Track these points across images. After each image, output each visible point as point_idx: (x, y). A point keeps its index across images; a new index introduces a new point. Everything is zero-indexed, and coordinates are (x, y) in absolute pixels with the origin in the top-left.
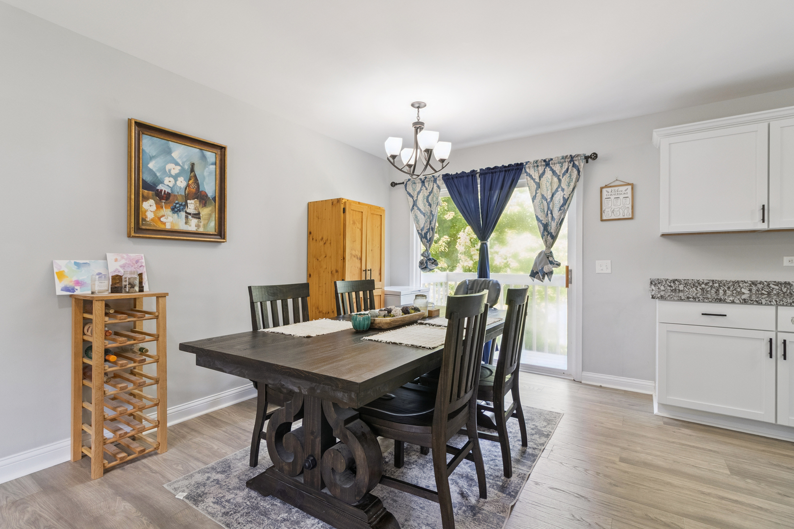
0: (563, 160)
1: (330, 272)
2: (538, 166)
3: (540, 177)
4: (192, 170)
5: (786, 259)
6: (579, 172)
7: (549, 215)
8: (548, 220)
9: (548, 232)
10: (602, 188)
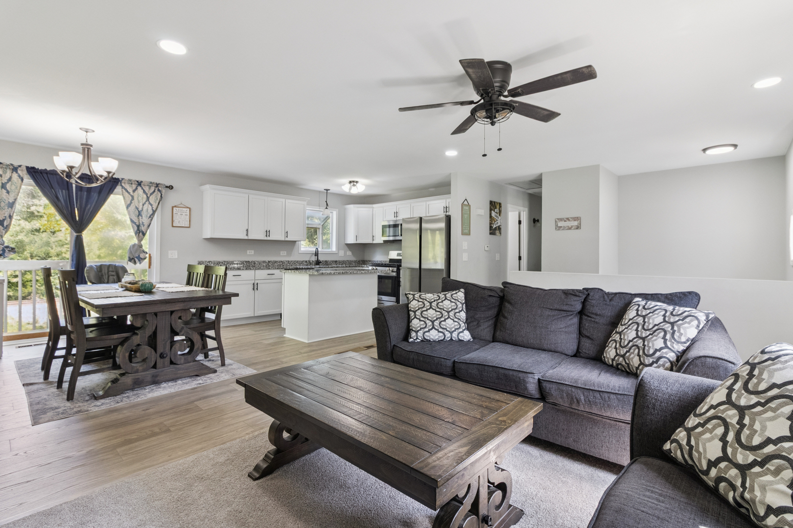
0: (150, 185)
2: (131, 184)
3: (134, 191)
5: (248, 251)
6: (161, 195)
7: (141, 219)
8: (139, 223)
9: (139, 231)
10: (173, 207)
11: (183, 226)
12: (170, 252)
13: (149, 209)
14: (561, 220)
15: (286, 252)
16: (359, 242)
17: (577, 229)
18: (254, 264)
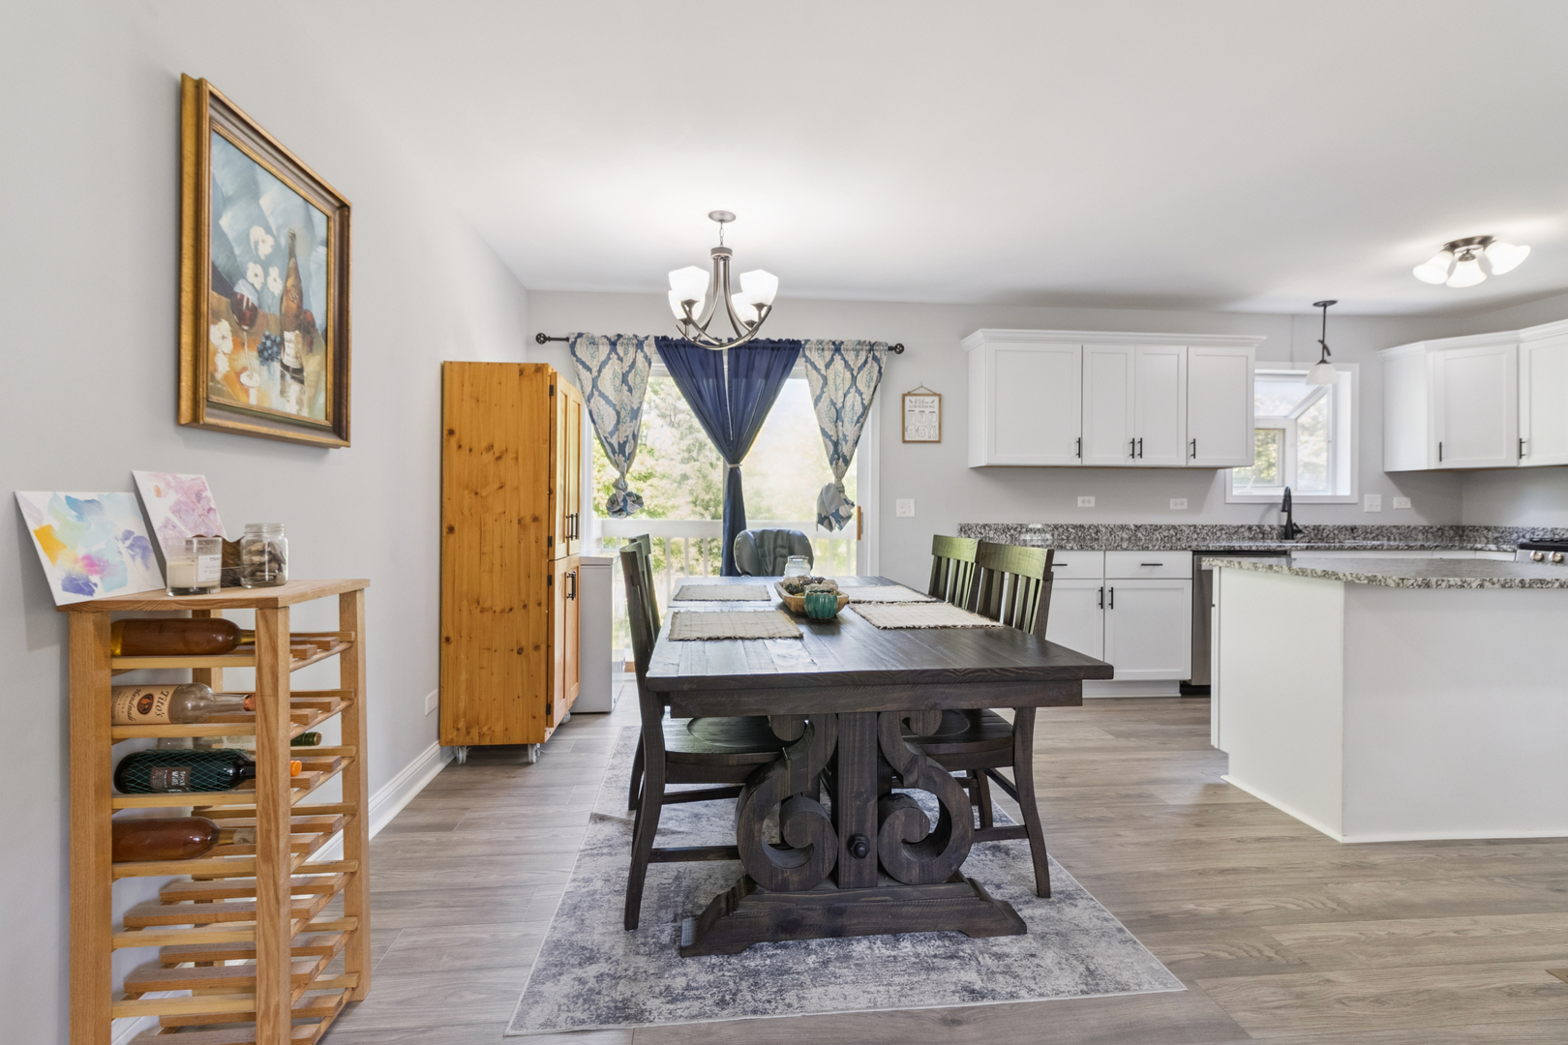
0: (859, 347)
1: (515, 521)
2: (823, 349)
3: (827, 366)
4: (292, 254)
5: (1080, 499)
6: (880, 368)
7: (840, 428)
8: (838, 436)
9: (838, 454)
10: (904, 396)
11: (927, 439)
12: (899, 502)
13: (856, 403)
15: (1185, 500)
16: (1446, 465)
18: (1096, 533)
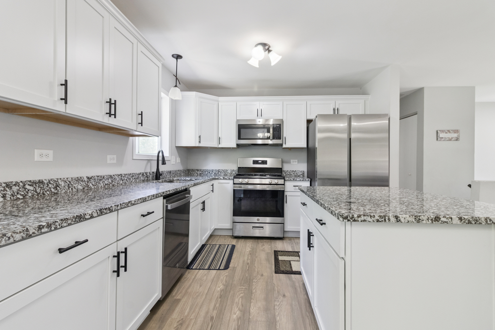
5: (37, 152)
14: (443, 131)
17: (457, 140)
